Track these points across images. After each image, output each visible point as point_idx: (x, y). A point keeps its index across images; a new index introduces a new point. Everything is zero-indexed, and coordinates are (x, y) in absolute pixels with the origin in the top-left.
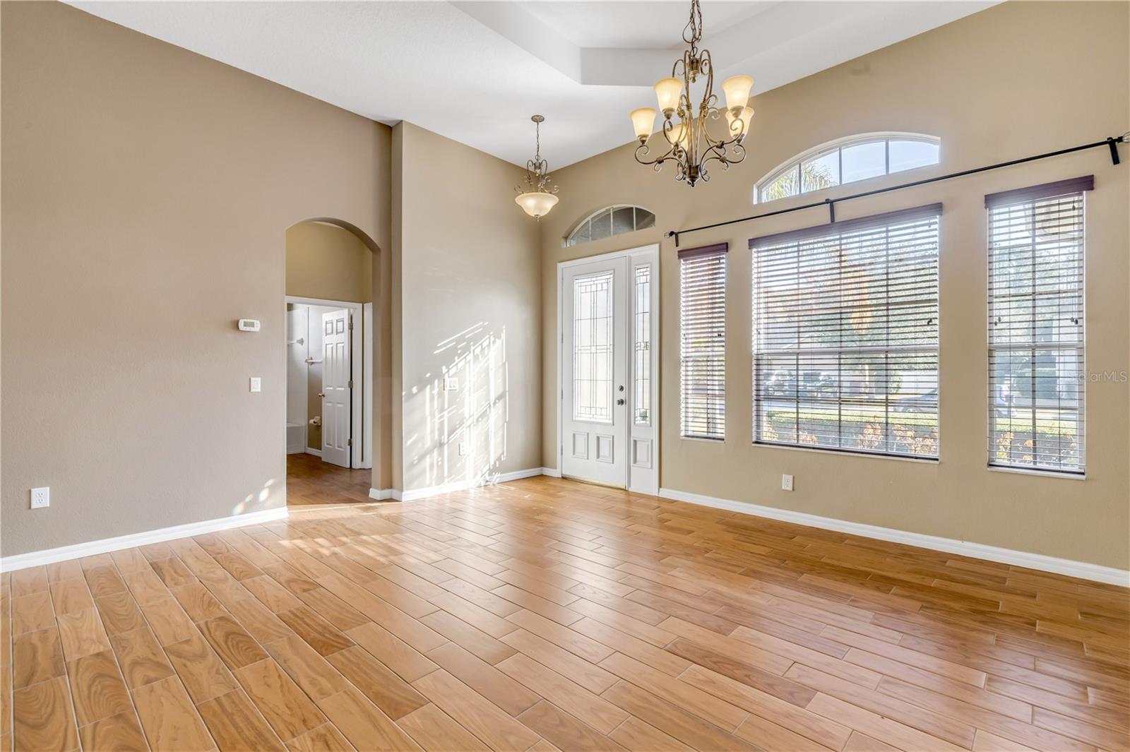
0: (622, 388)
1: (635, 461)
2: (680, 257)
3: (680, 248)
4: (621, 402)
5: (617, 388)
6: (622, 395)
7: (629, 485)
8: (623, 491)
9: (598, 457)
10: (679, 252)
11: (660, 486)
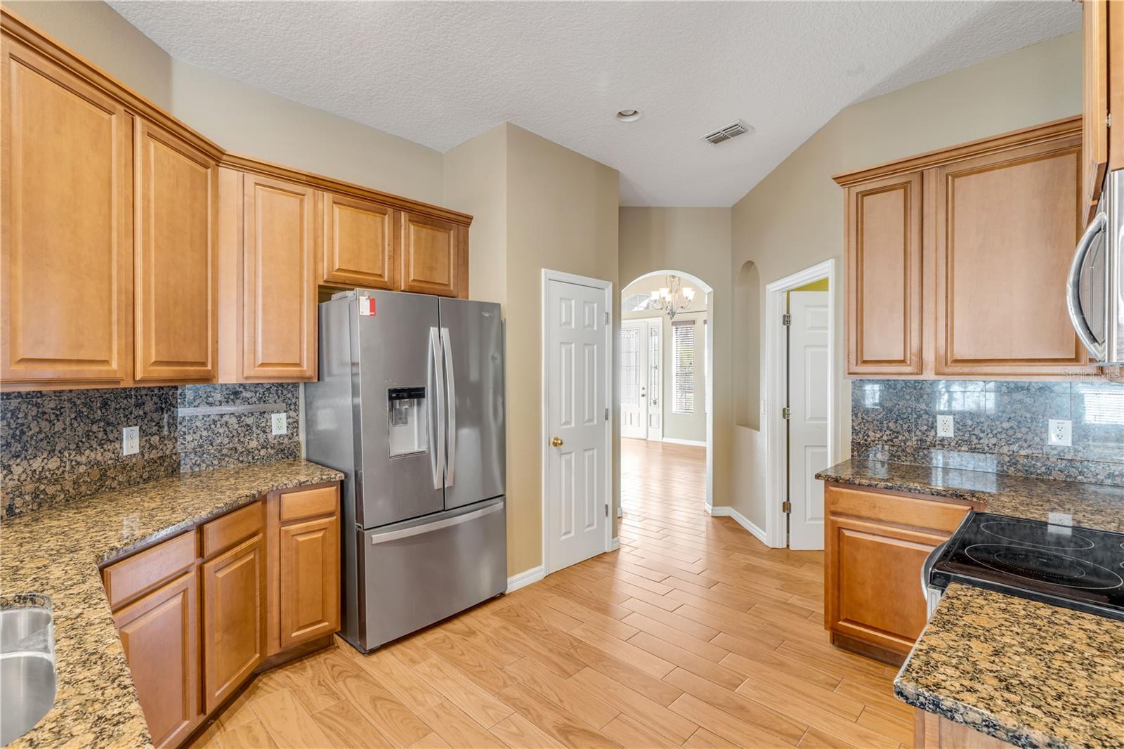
0: (643, 388)
1: (650, 425)
2: (673, 325)
3: (672, 320)
4: (643, 395)
5: (641, 388)
6: (643, 392)
7: (647, 437)
8: (643, 441)
9: (631, 424)
10: (673, 322)
11: (663, 436)
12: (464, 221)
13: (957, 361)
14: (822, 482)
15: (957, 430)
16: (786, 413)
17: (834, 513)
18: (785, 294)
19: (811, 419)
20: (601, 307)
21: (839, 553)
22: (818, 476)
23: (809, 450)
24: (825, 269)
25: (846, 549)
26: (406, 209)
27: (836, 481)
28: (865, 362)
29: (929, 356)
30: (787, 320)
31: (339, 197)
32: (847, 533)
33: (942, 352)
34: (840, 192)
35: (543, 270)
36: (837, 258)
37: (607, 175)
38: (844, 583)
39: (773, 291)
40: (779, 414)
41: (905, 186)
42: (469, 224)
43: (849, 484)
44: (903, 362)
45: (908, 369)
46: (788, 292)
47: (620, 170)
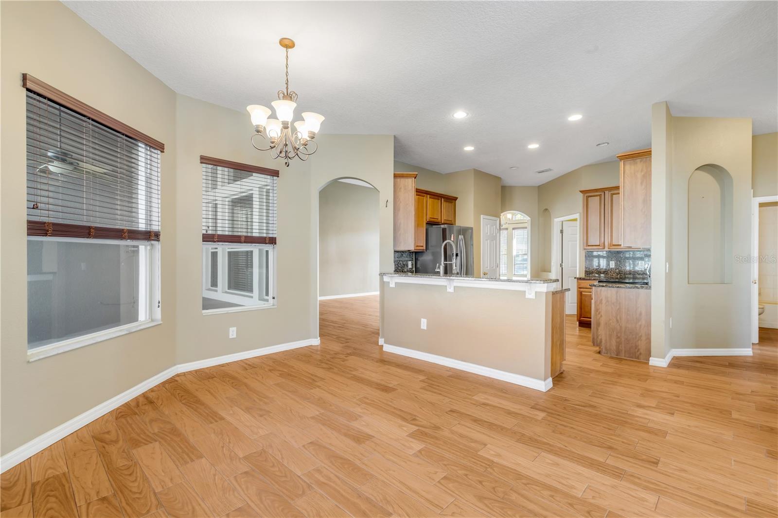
12: (455, 199)
13: (613, 245)
14: (576, 279)
15: (615, 265)
16: (561, 265)
17: (580, 288)
18: (561, 223)
19: (571, 267)
20: (496, 227)
21: (581, 299)
22: (575, 278)
23: (570, 279)
24: (577, 216)
25: (583, 298)
26: (444, 198)
27: (580, 279)
28: (589, 246)
29: (606, 244)
30: (562, 232)
31: (432, 196)
32: (583, 293)
33: (610, 242)
34: (581, 195)
35: (482, 216)
36: (580, 214)
37: (498, 179)
38: (582, 307)
39: (557, 221)
40: (559, 265)
41: (600, 196)
42: (456, 200)
43: (584, 279)
44: (599, 245)
45: (600, 248)
46: (562, 222)
47: (502, 177)
